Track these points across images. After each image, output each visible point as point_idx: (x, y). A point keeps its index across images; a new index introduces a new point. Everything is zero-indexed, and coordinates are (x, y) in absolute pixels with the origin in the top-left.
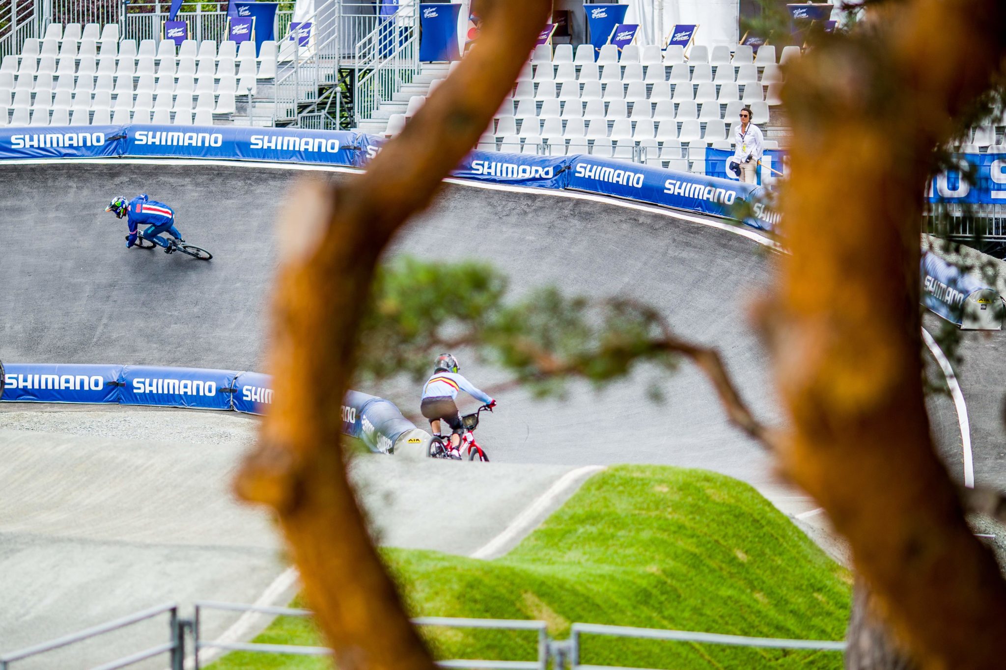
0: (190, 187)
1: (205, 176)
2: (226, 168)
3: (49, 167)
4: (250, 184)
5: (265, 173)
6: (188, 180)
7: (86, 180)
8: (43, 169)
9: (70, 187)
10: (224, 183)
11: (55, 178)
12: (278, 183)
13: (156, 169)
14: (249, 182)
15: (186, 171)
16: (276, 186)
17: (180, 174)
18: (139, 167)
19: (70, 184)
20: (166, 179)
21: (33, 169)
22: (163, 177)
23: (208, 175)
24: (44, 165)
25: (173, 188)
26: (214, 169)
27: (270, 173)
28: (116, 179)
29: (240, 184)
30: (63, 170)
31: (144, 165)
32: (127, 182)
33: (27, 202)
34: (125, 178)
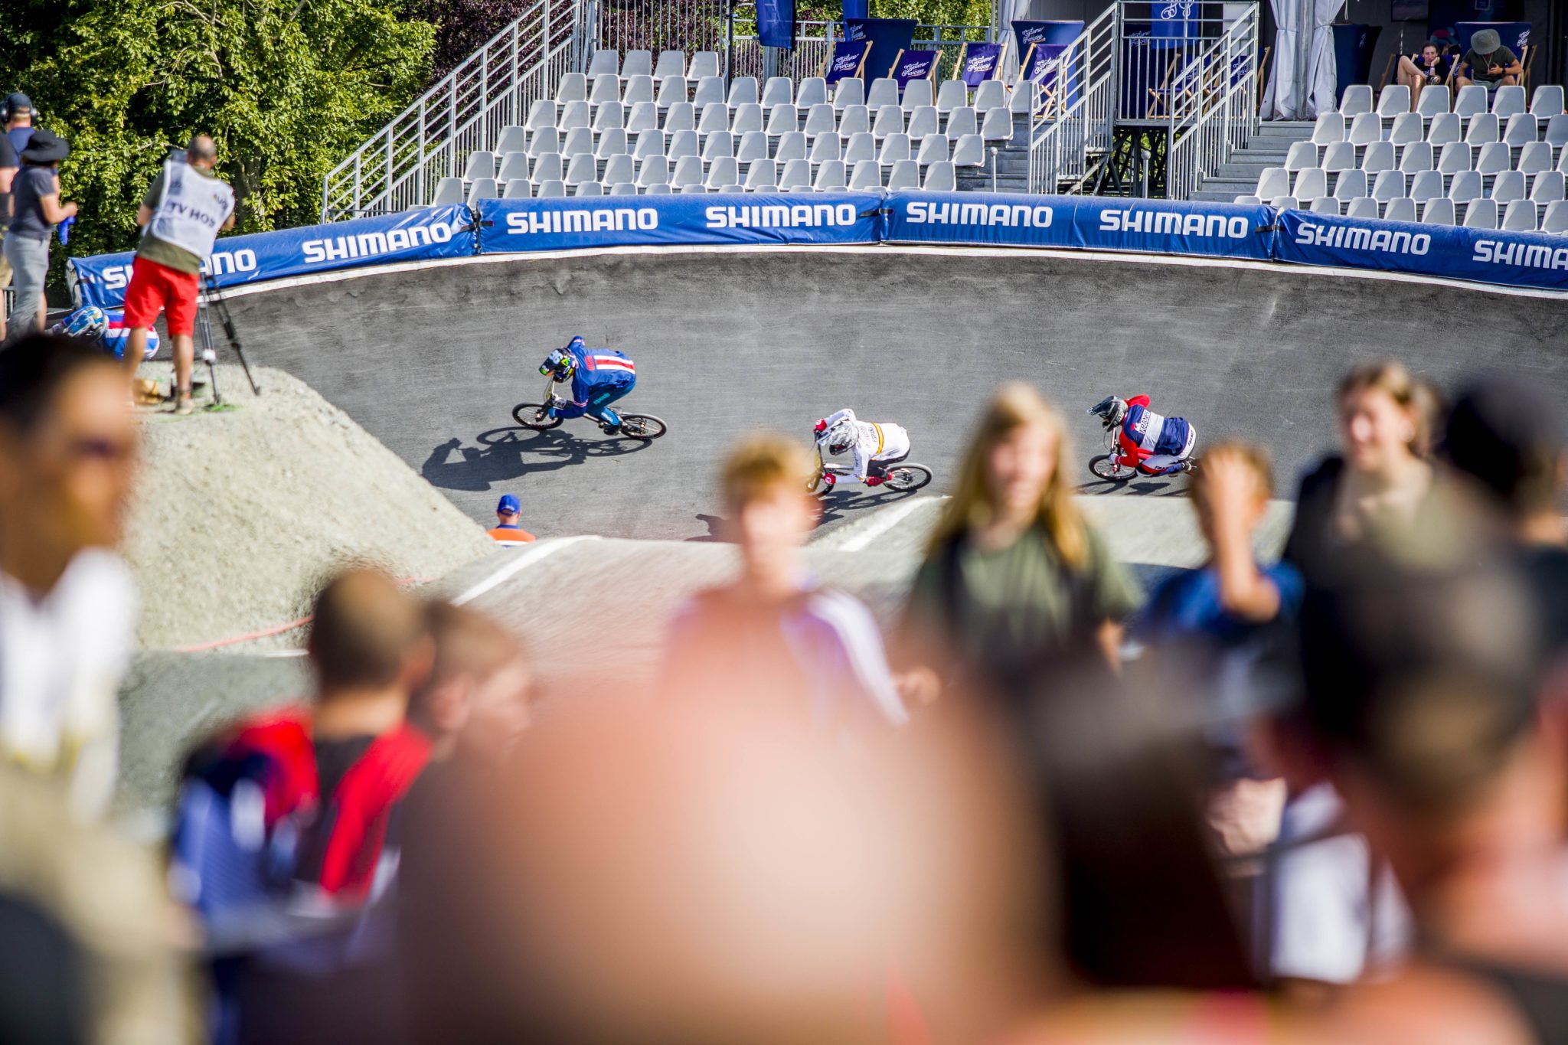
0: (1005, 291)
1: (1029, 275)
2: (1064, 261)
3: (773, 258)
4: (1107, 288)
5: (1128, 270)
6: (1001, 280)
7: (834, 279)
8: (761, 260)
9: (810, 290)
10: (1061, 285)
11: (783, 275)
12: (1153, 287)
13: (946, 262)
14: (1103, 283)
15: (997, 266)
16: (1148, 291)
17: (987, 271)
18: (918, 260)
19: (808, 285)
20: (965, 278)
21: (747, 261)
22: (960, 275)
23: (1034, 272)
24: (764, 254)
25: (980, 294)
26: (1042, 263)
27: (1138, 270)
28: (882, 278)
29: (1088, 287)
30: (795, 262)
31: (926, 256)
32: (901, 283)
33: (741, 314)
34: (897, 276)
